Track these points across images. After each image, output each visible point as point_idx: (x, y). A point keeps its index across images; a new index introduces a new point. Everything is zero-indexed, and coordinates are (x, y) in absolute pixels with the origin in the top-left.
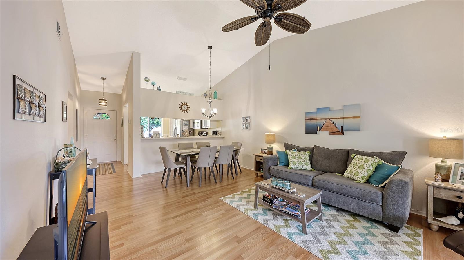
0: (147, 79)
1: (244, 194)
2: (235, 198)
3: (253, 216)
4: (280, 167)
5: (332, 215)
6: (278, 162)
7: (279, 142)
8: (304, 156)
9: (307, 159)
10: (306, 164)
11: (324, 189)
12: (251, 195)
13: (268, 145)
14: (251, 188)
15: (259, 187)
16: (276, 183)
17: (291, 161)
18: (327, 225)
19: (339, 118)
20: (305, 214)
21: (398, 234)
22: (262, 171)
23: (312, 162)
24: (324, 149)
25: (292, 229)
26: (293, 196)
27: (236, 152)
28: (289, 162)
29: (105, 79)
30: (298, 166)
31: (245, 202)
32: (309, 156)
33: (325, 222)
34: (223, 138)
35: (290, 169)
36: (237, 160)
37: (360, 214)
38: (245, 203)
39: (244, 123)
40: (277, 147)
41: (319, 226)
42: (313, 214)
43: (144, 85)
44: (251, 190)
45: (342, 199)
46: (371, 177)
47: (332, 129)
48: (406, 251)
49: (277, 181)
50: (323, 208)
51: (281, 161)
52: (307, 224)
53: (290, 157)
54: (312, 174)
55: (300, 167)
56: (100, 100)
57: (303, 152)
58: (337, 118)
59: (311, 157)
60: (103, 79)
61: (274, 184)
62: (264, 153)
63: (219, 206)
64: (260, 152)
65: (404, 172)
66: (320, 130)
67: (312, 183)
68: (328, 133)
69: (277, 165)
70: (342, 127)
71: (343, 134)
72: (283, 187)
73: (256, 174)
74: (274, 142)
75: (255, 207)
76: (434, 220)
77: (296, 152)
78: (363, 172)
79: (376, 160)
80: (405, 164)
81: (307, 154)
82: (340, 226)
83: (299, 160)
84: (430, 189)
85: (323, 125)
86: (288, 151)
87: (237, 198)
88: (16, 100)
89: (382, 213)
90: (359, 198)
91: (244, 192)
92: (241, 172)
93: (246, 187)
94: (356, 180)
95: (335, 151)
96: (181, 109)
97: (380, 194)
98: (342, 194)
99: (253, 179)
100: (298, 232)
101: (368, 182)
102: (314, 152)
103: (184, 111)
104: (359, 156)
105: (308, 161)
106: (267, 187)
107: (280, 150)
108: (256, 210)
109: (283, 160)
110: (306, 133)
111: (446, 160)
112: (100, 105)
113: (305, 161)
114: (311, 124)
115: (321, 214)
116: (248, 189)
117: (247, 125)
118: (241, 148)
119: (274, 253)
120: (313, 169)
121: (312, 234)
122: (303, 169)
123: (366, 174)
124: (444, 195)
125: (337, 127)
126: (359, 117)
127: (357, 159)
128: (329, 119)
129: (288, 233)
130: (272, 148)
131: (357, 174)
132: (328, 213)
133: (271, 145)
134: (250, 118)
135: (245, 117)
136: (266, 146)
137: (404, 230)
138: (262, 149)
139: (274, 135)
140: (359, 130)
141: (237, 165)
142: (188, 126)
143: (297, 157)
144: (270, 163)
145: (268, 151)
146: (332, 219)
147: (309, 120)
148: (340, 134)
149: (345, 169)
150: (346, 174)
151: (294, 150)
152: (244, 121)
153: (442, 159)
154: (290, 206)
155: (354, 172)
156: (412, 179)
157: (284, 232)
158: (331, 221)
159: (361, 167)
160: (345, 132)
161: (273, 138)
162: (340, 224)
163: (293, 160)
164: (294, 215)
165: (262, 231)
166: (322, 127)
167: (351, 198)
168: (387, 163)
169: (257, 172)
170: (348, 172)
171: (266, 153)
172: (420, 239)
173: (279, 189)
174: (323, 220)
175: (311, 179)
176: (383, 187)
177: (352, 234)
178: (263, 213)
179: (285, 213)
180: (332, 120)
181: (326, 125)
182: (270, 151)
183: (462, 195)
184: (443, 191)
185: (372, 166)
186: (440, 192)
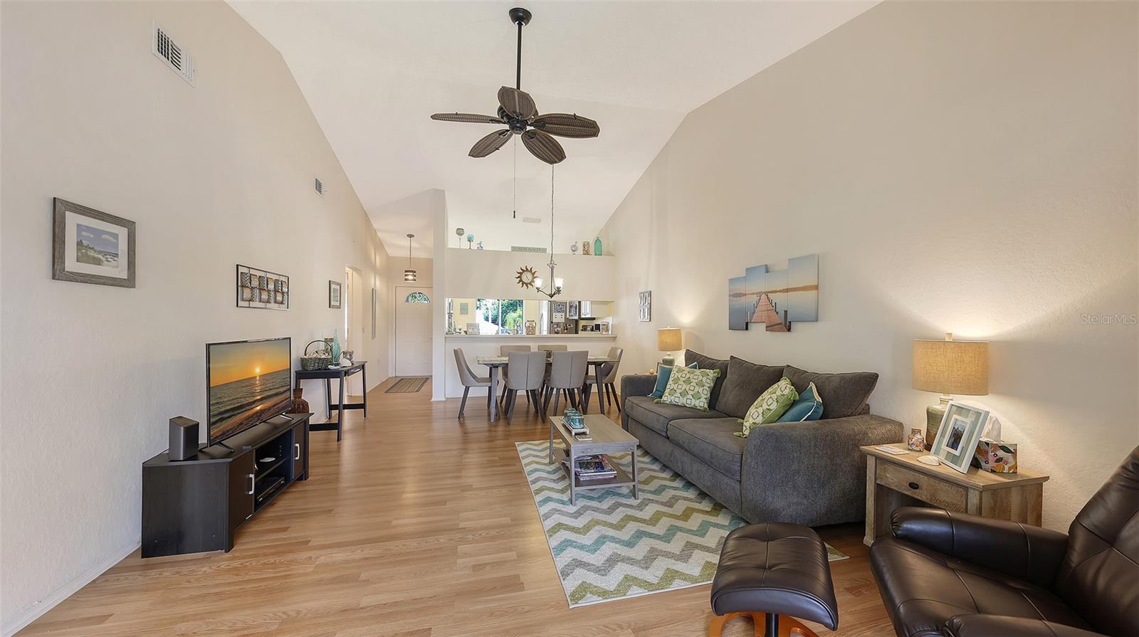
0: (460, 232)
2: (540, 446)
6: (655, 390)
8: (701, 376)
10: (696, 396)
13: (666, 356)
17: (668, 388)
19: (780, 291)
23: (718, 392)
29: (413, 236)
30: (677, 400)
32: (715, 380)
33: (640, 501)
34: (614, 340)
35: (658, 403)
36: (609, 384)
38: (546, 454)
39: (642, 306)
43: (453, 242)
45: (696, 465)
47: (769, 317)
51: (658, 389)
53: (671, 379)
55: (682, 401)
56: (406, 271)
57: (704, 370)
58: (778, 290)
60: (410, 236)
61: (565, 419)
66: (752, 322)
67: (667, 431)
68: (763, 327)
69: (646, 394)
70: (786, 312)
71: (789, 331)
72: (570, 425)
77: (692, 370)
81: (713, 376)
82: (657, 511)
83: (685, 387)
84: (870, 463)
86: (676, 367)
88: (239, 288)
89: (740, 498)
90: (712, 463)
96: (520, 281)
97: (738, 458)
98: (696, 456)
102: (728, 371)
103: (527, 284)
109: (662, 386)
112: (406, 280)
113: (696, 390)
115: (632, 484)
117: (646, 310)
120: (708, 409)
122: (684, 405)
125: (777, 313)
126: (816, 288)
128: (765, 293)
133: (670, 355)
134: (650, 293)
135: (644, 293)
139: (675, 332)
142: (563, 314)
143: (684, 378)
148: (786, 331)
151: (694, 366)
152: (642, 300)
158: (656, 502)
161: (672, 338)
162: (664, 509)
177: (660, 523)
180: (769, 295)
181: (761, 309)
183: (923, 481)
184: (890, 468)
185: (775, 403)
186: (885, 470)
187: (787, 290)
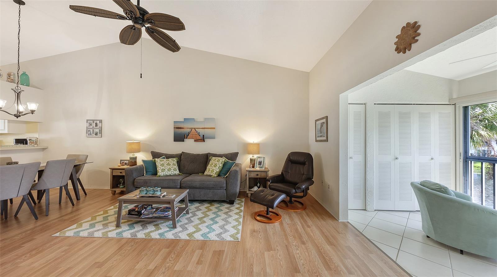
1: (97, 219)
2: (83, 227)
3: (116, 236)
4: (147, 177)
5: (196, 208)
6: (145, 172)
7: (145, 151)
8: (173, 162)
9: (175, 165)
10: (175, 170)
11: (190, 187)
12: (109, 216)
13: (131, 155)
14: (108, 209)
15: (124, 201)
16: (145, 192)
17: (159, 169)
18: (192, 215)
19: (201, 128)
20: (175, 212)
21: (234, 205)
22: (122, 187)
23: (180, 167)
24: (190, 155)
25: (162, 230)
26: (164, 198)
27: (77, 168)
28: (157, 170)
31: (102, 225)
32: (178, 162)
33: (191, 214)
34: (45, 150)
35: (159, 176)
36: (79, 180)
37: (215, 200)
38: (101, 227)
39: (91, 128)
40: (142, 157)
41: (186, 219)
42: (181, 210)
44: (108, 211)
45: (203, 192)
46: (220, 171)
47: (196, 137)
48: (236, 213)
49: (147, 189)
50: (189, 204)
51: (147, 171)
52: (176, 220)
53: (158, 165)
54: (180, 178)
55: (169, 173)
57: (171, 159)
59: (179, 163)
61: (143, 193)
62: (124, 164)
63: (55, 244)
64: (119, 164)
65: (237, 165)
66: (186, 138)
67: (180, 185)
68: (193, 140)
69: (143, 175)
70: (203, 135)
71: (204, 141)
72: (153, 194)
73: (113, 192)
74: (139, 151)
75: (118, 226)
76: (249, 191)
77: (165, 160)
78: (216, 169)
79: (223, 160)
80: (238, 161)
81: (176, 161)
82: (201, 213)
83: (168, 167)
84: (248, 172)
85: (190, 133)
86: (156, 159)
87: (86, 226)
89: (226, 194)
90: (214, 188)
91: (96, 216)
92: (86, 194)
93: (99, 210)
94: (212, 176)
95: (198, 155)
97: (225, 182)
98: (203, 188)
99: (109, 199)
100: (168, 229)
101: (219, 175)
102: (182, 158)
104: (214, 158)
105: (176, 167)
106: (135, 198)
107: (145, 159)
108: (119, 229)
109: (151, 169)
110: (174, 141)
111: (254, 155)
114: (179, 133)
115: (188, 208)
116: (102, 212)
117: (98, 130)
118: (87, 162)
119: (147, 255)
120: (181, 174)
121: (180, 226)
122: (172, 175)
123: (218, 170)
124: (253, 175)
125: (200, 136)
126: (214, 128)
127: (213, 160)
128: (194, 128)
129: (159, 234)
130: (136, 158)
131: (213, 171)
132: (193, 207)
133: (134, 155)
134: (101, 121)
135: (93, 121)
136: (127, 157)
137: (237, 201)
138: (121, 160)
139: (139, 143)
140: (215, 138)
141: (80, 187)
143: (166, 164)
144: (135, 175)
145: (131, 162)
146: (196, 210)
147: (177, 128)
148: (203, 142)
149: (205, 169)
150: (206, 173)
151: (162, 158)
152: (91, 125)
153: (252, 155)
154: (161, 211)
155: (211, 170)
156: (241, 169)
157: (155, 235)
158: (195, 211)
159: (215, 166)
160: (206, 140)
161: (138, 147)
162: (201, 211)
163: (162, 168)
164: (164, 216)
165: (131, 244)
166: (188, 136)
167: (208, 190)
168: (229, 161)
169: (114, 189)
170: (207, 171)
171: (128, 164)
172: (243, 204)
173: (150, 197)
174: (189, 213)
175: (180, 182)
176: (227, 177)
177: (209, 215)
178: (129, 228)
179: (156, 218)
180: (196, 129)
181: (192, 134)
182: (133, 161)
183: (259, 173)
184: (252, 173)
185: (221, 164)
186: (251, 174)
187: (204, 128)
